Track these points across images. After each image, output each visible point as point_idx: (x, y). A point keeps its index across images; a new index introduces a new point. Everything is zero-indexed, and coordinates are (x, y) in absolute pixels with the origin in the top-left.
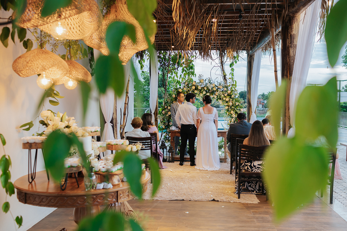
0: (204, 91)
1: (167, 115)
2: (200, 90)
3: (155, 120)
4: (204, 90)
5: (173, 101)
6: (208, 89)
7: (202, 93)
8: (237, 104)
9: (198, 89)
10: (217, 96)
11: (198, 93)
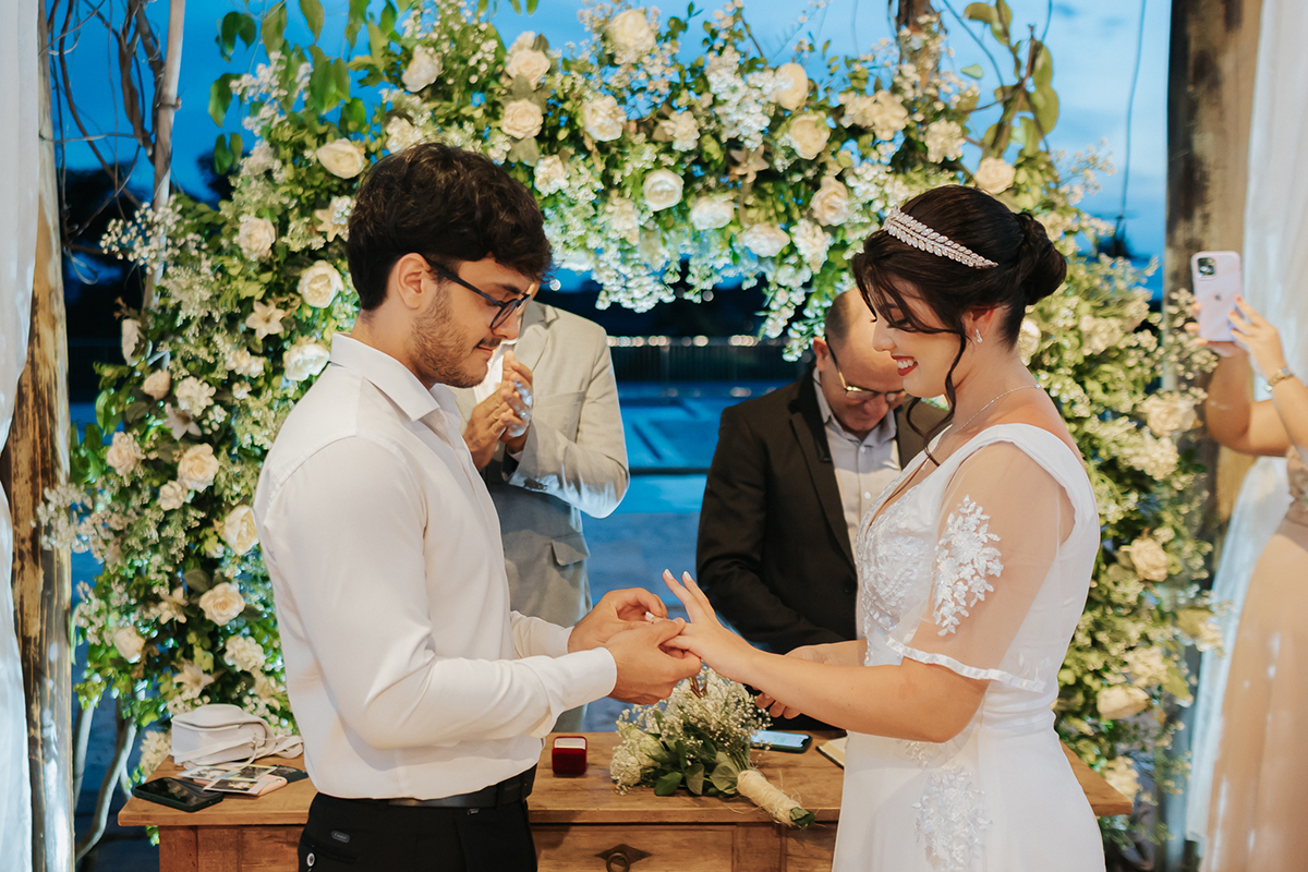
0: (658, 164)
1: (172, 496)
2: (612, 154)
3: (19, 555)
4: (669, 149)
5: (246, 304)
6: (716, 136)
7: (639, 196)
8: (1098, 345)
9: (576, 139)
10: (828, 240)
11: (585, 196)
